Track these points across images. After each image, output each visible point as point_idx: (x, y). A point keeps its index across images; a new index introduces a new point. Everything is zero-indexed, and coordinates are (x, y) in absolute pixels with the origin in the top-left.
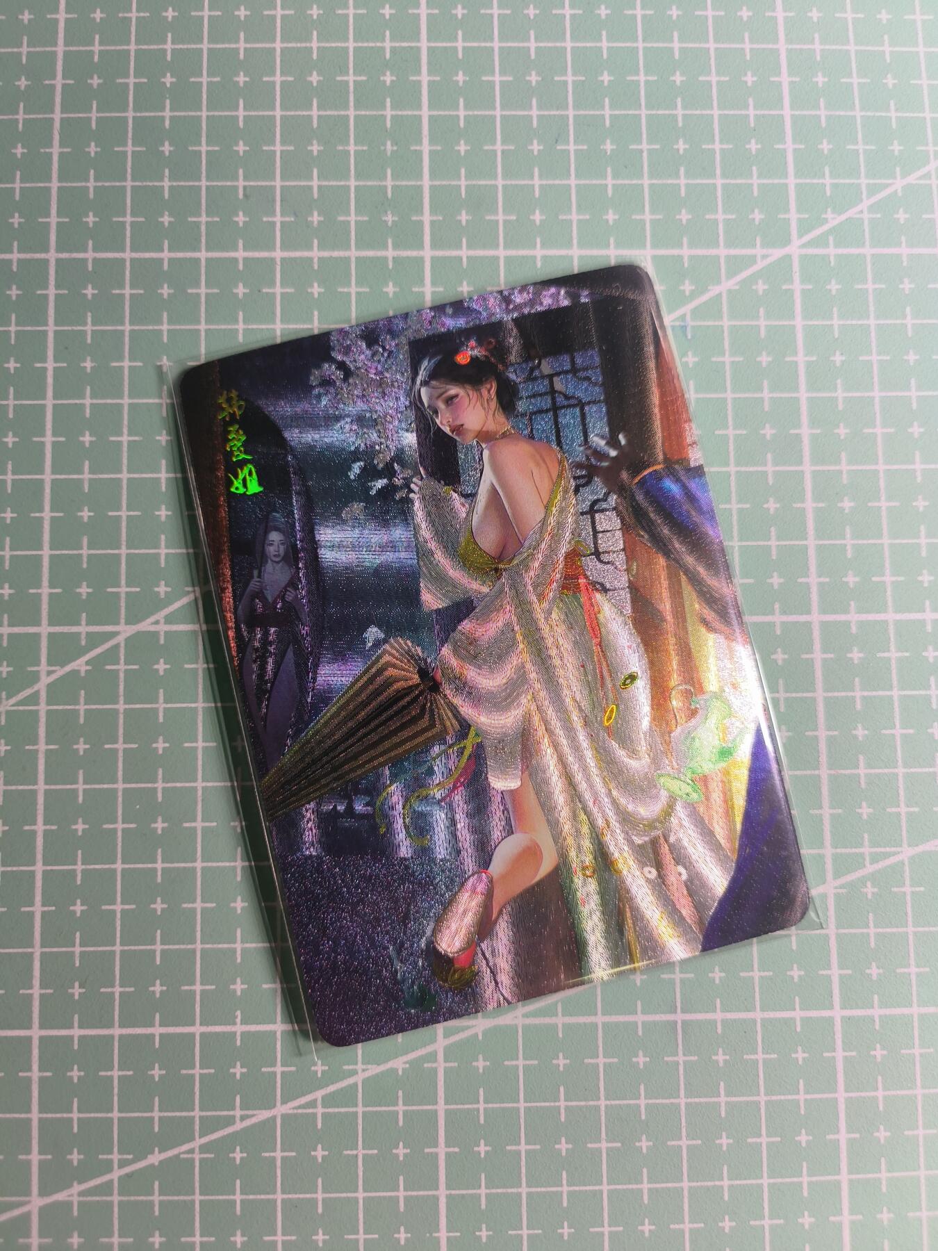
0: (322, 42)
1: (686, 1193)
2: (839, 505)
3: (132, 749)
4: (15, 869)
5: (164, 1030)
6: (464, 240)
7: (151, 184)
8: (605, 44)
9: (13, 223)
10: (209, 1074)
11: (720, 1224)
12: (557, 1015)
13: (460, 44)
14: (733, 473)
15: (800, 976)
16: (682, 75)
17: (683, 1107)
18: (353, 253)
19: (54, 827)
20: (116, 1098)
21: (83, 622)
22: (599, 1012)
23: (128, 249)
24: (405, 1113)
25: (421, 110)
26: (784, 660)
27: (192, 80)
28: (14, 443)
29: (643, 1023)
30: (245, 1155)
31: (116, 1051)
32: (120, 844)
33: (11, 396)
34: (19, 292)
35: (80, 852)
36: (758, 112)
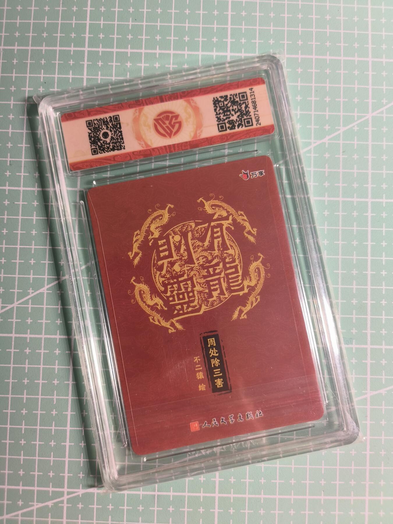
24: (51, 522)
29: (142, 495)
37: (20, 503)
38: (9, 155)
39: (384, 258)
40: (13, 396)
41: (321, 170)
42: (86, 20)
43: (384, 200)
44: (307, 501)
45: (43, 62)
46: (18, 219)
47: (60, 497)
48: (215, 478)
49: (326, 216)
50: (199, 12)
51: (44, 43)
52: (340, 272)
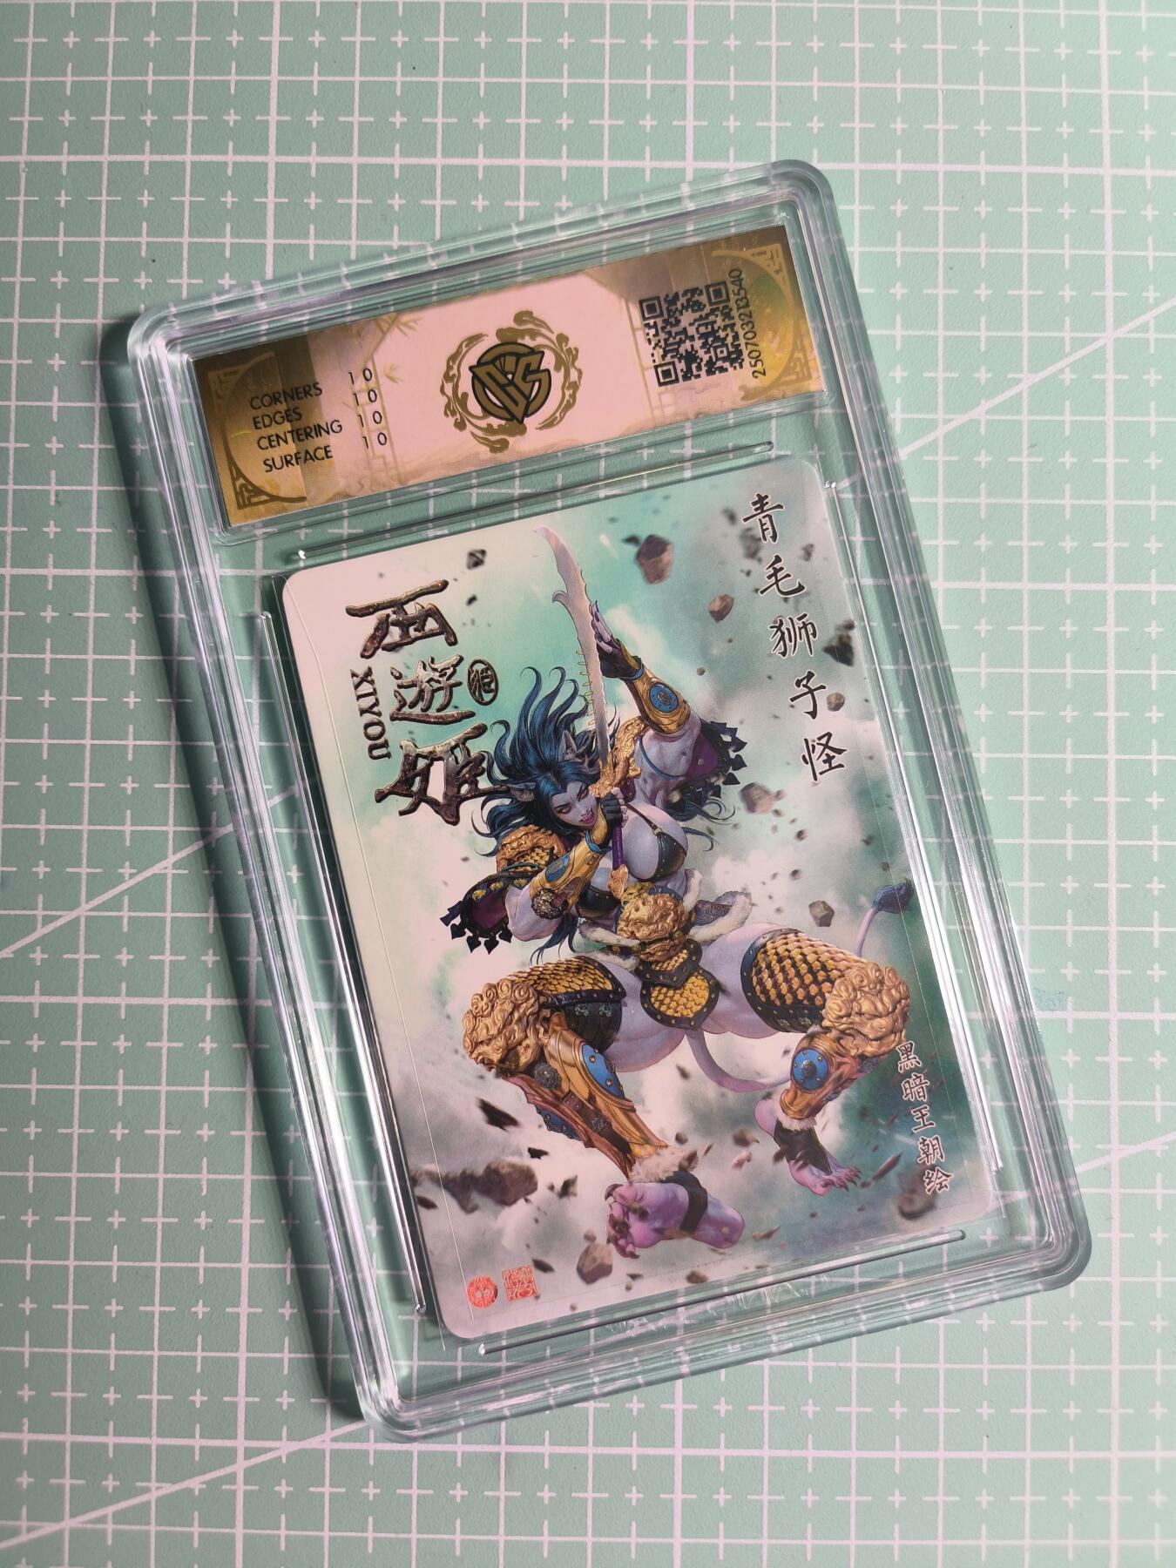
12: (368, 1441)
17: (502, 1545)
24: (201, 1535)
29: (463, 1453)
37: (110, 1483)
38: (53, 474)
39: (1154, 757)
40: (81, 1175)
41: (967, 501)
42: (269, 73)
43: (1154, 587)
44: (941, 1465)
45: (146, 199)
46: (85, 661)
47: (223, 1466)
48: (673, 1402)
49: (983, 635)
50: (601, 41)
51: (148, 143)
52: (1026, 798)
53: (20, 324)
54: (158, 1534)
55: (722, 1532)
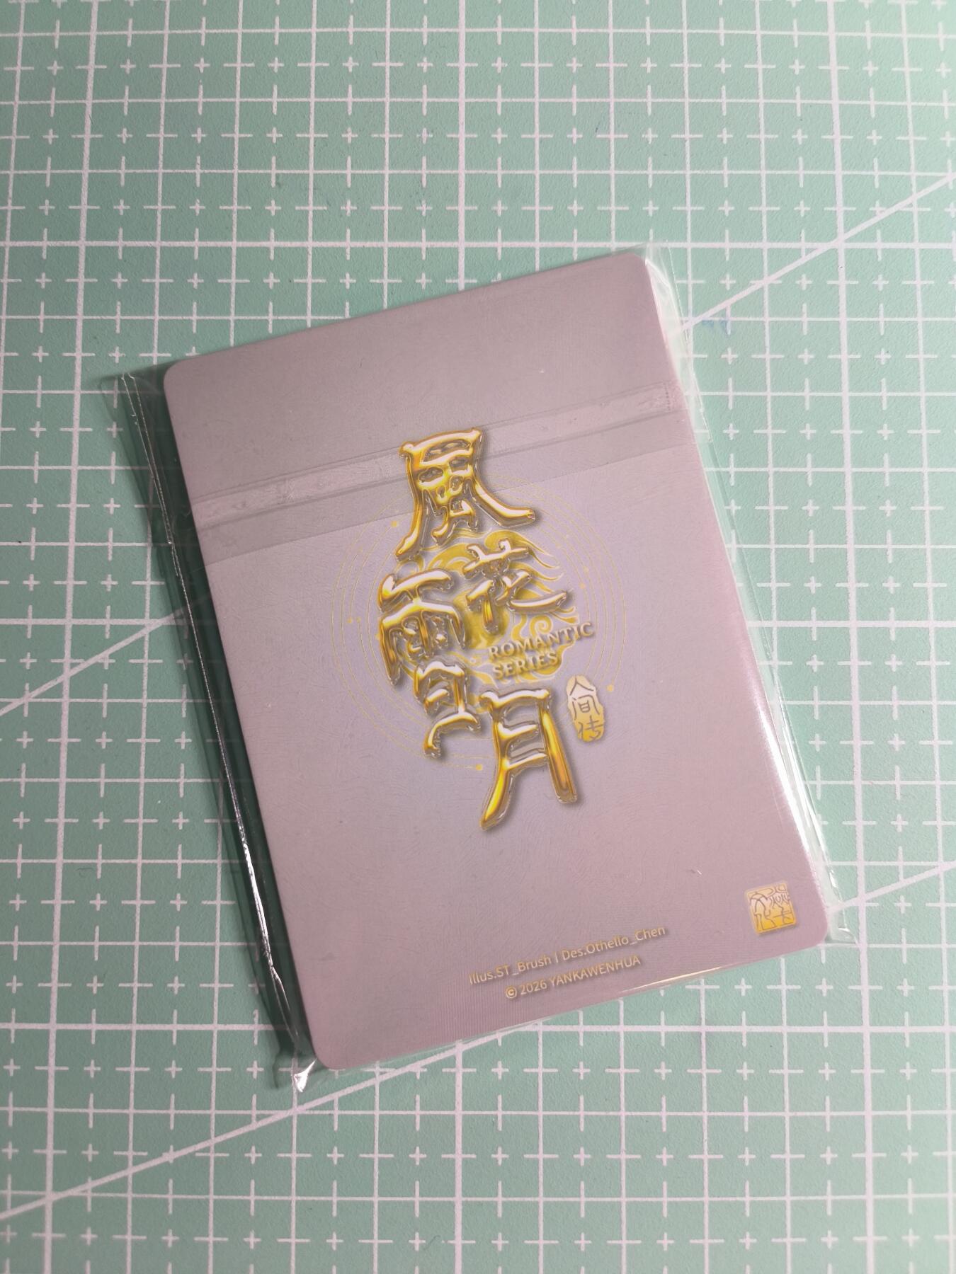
0: (358, 26)
1: (706, 1208)
2: (881, 508)
3: (155, 743)
4: (35, 861)
5: (181, 1027)
6: (499, 231)
7: (182, 171)
8: (648, 30)
9: (43, 210)
10: (227, 1072)
11: (741, 1241)
12: (578, 1024)
13: (499, 30)
14: (771, 474)
15: (828, 991)
16: (726, 63)
17: (705, 1121)
18: (386, 244)
19: (76, 821)
20: (132, 1094)
21: (108, 616)
22: (622, 1021)
23: (159, 237)
24: (422, 1117)
25: (458, 97)
26: (820, 667)
27: (226, 65)
28: (41, 433)
29: (667, 1034)
30: (260, 1155)
31: (134, 1047)
32: (140, 839)
33: (40, 385)
34: (48, 280)
35: (100, 846)
36: (806, 101)
38: (274, 159)
46: (304, 321)
47: (444, 1049)
53: (244, 34)
54: (381, 1116)
55: (909, 1105)
